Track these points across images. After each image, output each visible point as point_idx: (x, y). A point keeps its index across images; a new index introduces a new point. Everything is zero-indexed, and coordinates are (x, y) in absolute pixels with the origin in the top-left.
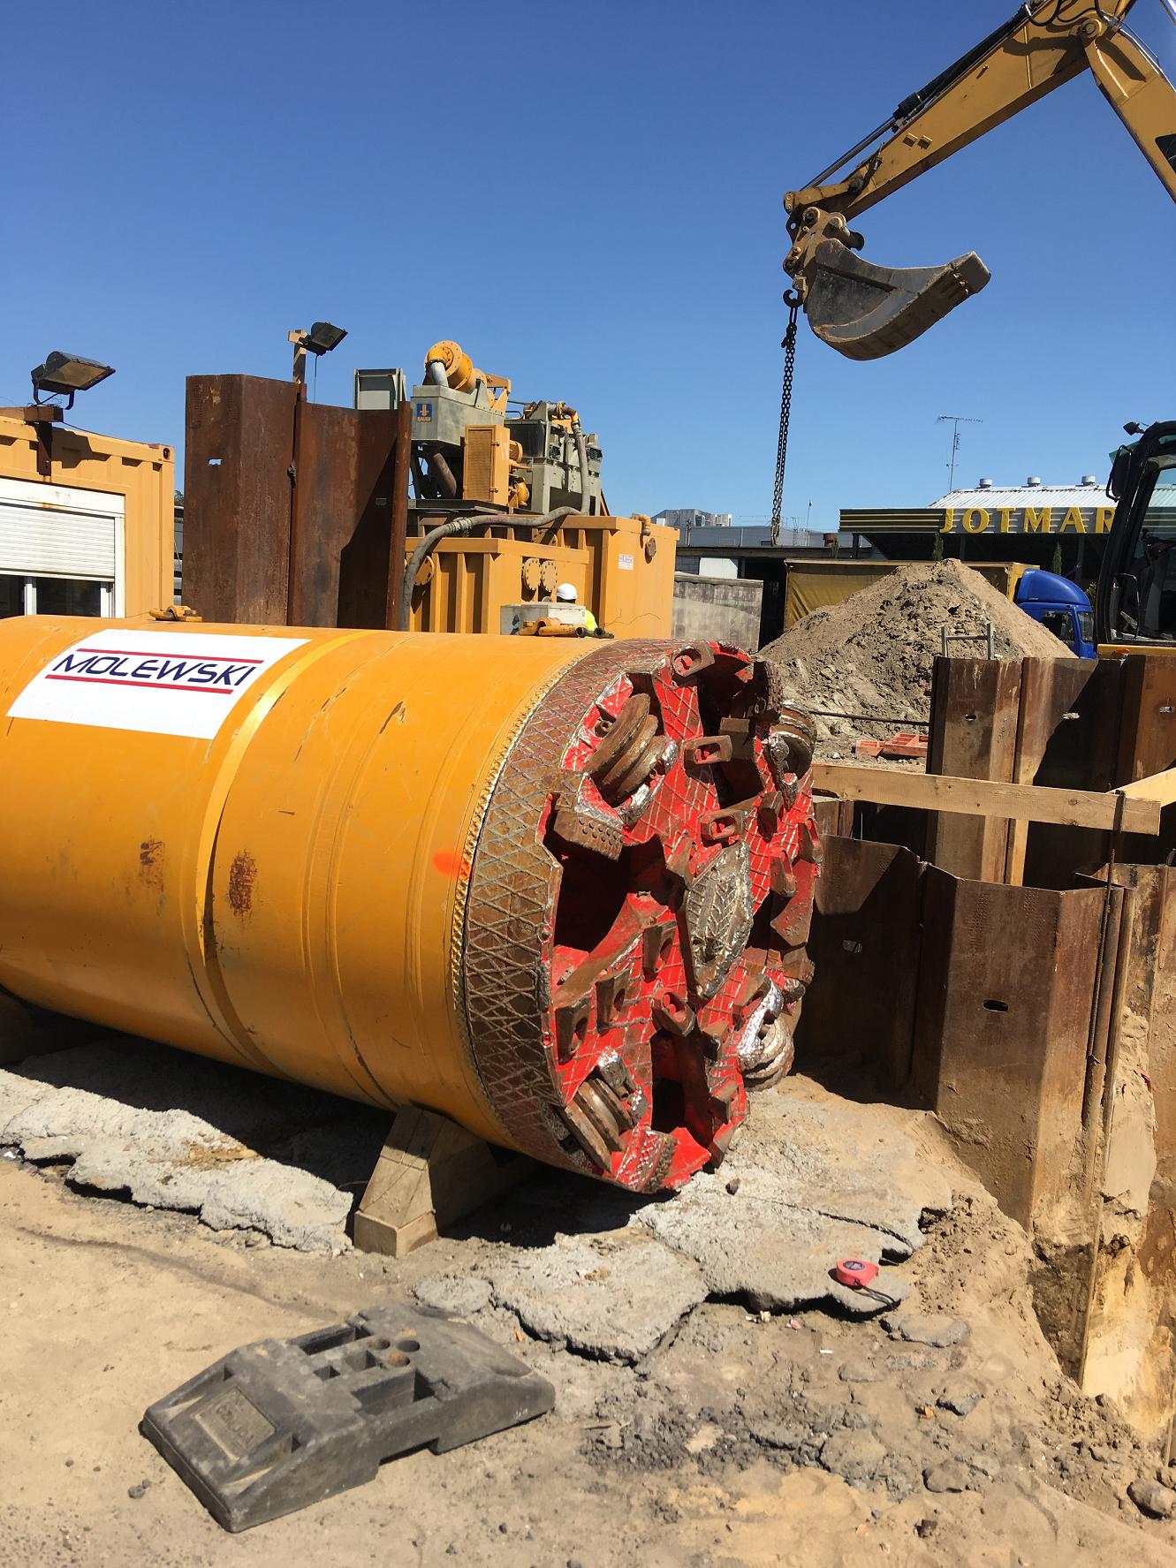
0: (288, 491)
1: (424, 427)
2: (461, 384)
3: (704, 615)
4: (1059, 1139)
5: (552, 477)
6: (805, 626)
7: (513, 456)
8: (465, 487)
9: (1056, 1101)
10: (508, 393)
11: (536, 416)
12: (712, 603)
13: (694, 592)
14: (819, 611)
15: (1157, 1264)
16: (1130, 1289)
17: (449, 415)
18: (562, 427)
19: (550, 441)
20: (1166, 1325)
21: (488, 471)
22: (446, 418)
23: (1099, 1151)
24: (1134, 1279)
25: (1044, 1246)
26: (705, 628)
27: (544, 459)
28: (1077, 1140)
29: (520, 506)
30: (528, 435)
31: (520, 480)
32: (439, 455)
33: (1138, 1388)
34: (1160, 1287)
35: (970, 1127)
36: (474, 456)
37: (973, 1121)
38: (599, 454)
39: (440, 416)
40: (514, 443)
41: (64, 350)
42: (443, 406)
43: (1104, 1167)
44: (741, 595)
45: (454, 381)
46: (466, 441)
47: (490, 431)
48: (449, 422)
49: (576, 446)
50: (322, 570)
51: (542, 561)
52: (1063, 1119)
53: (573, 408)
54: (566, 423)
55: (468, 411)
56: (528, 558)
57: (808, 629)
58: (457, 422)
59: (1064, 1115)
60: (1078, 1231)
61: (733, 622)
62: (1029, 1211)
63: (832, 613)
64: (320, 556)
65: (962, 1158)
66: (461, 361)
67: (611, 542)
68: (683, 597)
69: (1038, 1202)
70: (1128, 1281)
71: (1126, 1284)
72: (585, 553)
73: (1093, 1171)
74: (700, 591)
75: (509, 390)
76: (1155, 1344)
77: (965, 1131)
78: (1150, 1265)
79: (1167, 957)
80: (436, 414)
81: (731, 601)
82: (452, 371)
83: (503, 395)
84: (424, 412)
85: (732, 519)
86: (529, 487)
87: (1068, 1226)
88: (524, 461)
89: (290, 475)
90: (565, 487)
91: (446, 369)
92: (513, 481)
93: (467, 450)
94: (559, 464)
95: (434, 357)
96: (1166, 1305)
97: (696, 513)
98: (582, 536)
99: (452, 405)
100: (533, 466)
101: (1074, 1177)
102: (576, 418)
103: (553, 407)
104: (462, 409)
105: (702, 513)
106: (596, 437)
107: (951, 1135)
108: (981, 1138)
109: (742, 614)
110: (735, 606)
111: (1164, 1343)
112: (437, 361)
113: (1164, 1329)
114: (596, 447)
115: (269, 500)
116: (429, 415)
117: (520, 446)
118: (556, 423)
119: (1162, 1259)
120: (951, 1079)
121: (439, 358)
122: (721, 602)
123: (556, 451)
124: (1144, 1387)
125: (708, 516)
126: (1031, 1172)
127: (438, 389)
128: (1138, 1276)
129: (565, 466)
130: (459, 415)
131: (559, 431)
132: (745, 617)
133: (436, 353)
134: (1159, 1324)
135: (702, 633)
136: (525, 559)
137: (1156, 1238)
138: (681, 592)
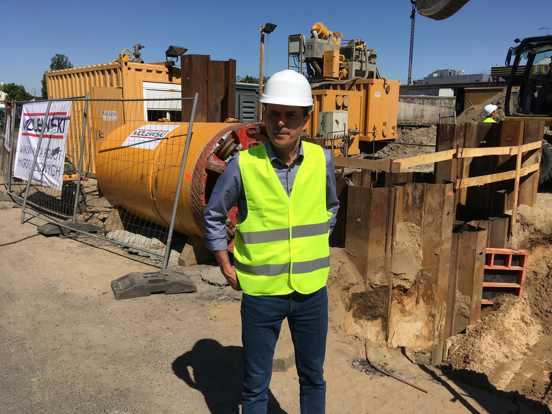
0: (206, 85)
1: (310, 53)
2: (324, 37)
3: (432, 111)
4: (377, 256)
5: (356, 66)
6: (465, 113)
7: (341, 59)
8: (324, 72)
9: (375, 245)
10: (341, 38)
11: (351, 45)
12: (435, 106)
13: (428, 102)
14: (471, 107)
15: (428, 298)
16: (418, 305)
17: (318, 48)
18: (360, 48)
19: (355, 53)
20: (431, 316)
21: (331, 66)
22: (317, 49)
23: (390, 260)
24: (420, 302)
25: (372, 284)
26: (432, 115)
27: (353, 60)
28: (383, 257)
29: (344, 77)
30: (347, 52)
31: (344, 68)
32: (315, 62)
33: (421, 333)
34: (429, 305)
35: (352, 252)
36: (327, 61)
37: (353, 251)
38: (376, 56)
39: (315, 49)
40: (341, 55)
41: (173, 45)
42: (316, 45)
43: (392, 265)
44: (447, 102)
45: (320, 36)
46: (324, 56)
47: (332, 52)
48: (318, 50)
49: (365, 54)
50: (216, 106)
51: (343, 96)
52: (378, 251)
53: (364, 41)
54: (361, 46)
55: (325, 46)
56: (338, 95)
57: (466, 114)
58: (321, 50)
59: (378, 249)
60: (383, 281)
61: (444, 112)
62: (367, 275)
63: (475, 108)
64: (215, 102)
65: (351, 260)
66: (324, 29)
67: (372, 88)
68: (424, 104)
69: (370, 272)
70: (417, 302)
71: (416, 303)
72: (362, 93)
73: (388, 266)
74: (431, 102)
75: (342, 37)
76: (427, 322)
77: (351, 253)
78: (425, 299)
79: (428, 210)
80: (314, 48)
81: (443, 105)
82: (320, 32)
83: (339, 39)
84: (310, 48)
85: (464, 72)
86: (348, 70)
87: (380, 280)
88: (345, 61)
89: (206, 80)
90: (361, 69)
91: (318, 32)
92: (341, 69)
93: (324, 59)
94: (359, 61)
95: (313, 28)
96: (431, 311)
97: (449, 71)
98: (362, 86)
99: (320, 45)
100: (349, 63)
101: (383, 267)
102: (365, 44)
103: (357, 41)
104: (323, 45)
105: (452, 71)
106: (374, 50)
107: (348, 254)
108: (355, 255)
109: (447, 110)
110: (445, 107)
111: (430, 322)
112: (314, 30)
113: (430, 317)
114: (374, 54)
115: (201, 88)
116: (311, 49)
117: (344, 56)
118: (358, 47)
119: (429, 297)
120: (348, 240)
121: (314, 29)
122: (439, 105)
123: (357, 57)
124: (423, 333)
125: (454, 71)
126: (367, 264)
127: (314, 40)
128: (421, 301)
129: (361, 62)
130: (322, 48)
131: (359, 50)
132: (449, 111)
133: (314, 27)
134: (428, 316)
135: (431, 117)
136: (337, 96)
137: (427, 291)
138: (423, 103)
